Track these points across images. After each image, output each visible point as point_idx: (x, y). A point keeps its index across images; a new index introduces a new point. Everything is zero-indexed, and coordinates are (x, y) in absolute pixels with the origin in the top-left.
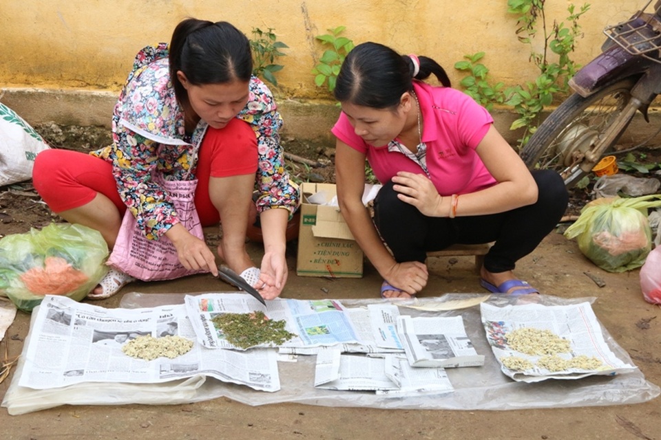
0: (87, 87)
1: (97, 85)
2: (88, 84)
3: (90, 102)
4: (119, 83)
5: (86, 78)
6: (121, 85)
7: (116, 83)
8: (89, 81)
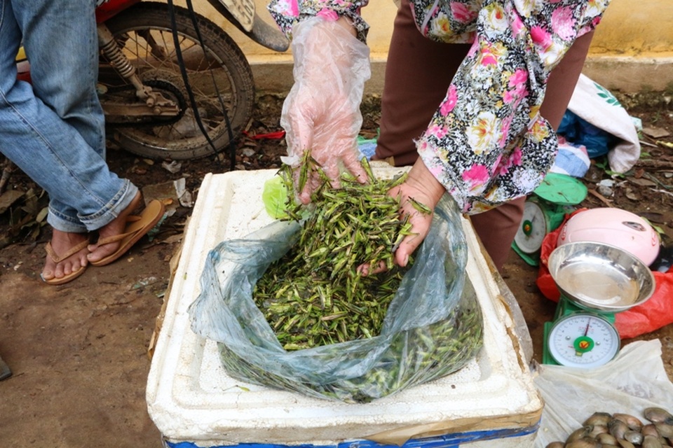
0: (607, 53)
1: (616, 50)
2: (609, 50)
3: (615, 68)
4: (635, 48)
5: (608, 44)
6: (636, 49)
7: (633, 48)
8: (609, 48)
